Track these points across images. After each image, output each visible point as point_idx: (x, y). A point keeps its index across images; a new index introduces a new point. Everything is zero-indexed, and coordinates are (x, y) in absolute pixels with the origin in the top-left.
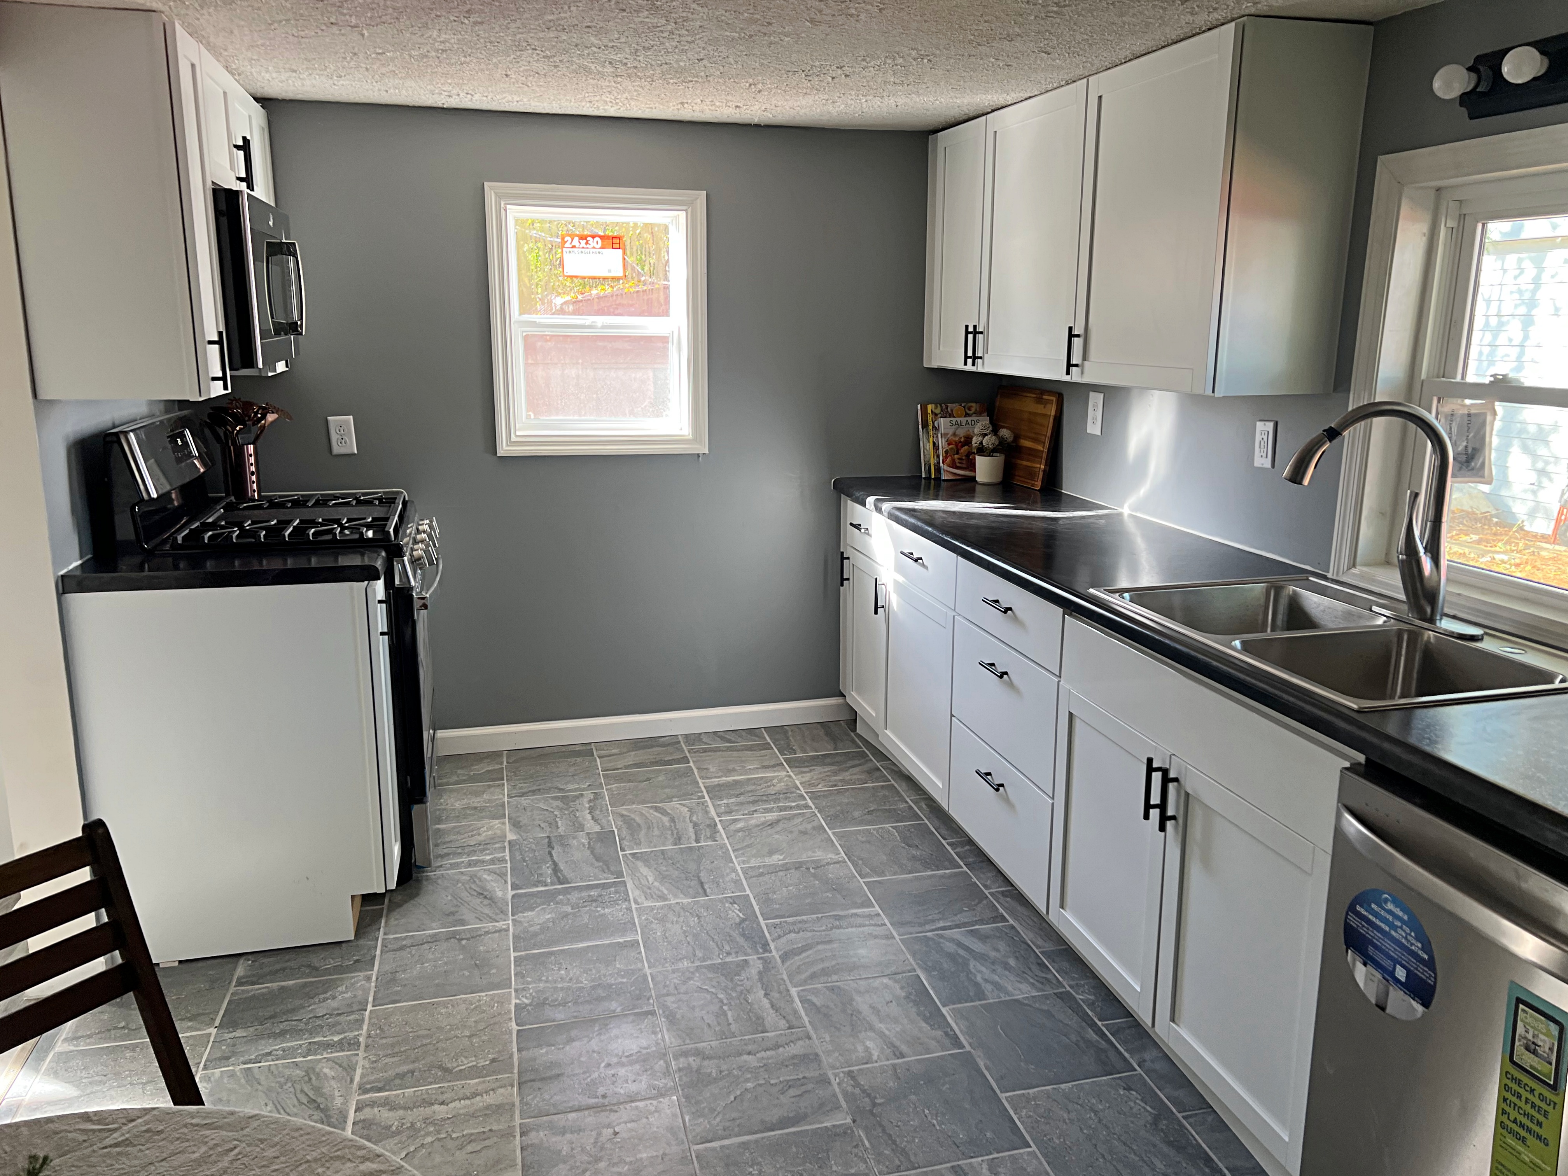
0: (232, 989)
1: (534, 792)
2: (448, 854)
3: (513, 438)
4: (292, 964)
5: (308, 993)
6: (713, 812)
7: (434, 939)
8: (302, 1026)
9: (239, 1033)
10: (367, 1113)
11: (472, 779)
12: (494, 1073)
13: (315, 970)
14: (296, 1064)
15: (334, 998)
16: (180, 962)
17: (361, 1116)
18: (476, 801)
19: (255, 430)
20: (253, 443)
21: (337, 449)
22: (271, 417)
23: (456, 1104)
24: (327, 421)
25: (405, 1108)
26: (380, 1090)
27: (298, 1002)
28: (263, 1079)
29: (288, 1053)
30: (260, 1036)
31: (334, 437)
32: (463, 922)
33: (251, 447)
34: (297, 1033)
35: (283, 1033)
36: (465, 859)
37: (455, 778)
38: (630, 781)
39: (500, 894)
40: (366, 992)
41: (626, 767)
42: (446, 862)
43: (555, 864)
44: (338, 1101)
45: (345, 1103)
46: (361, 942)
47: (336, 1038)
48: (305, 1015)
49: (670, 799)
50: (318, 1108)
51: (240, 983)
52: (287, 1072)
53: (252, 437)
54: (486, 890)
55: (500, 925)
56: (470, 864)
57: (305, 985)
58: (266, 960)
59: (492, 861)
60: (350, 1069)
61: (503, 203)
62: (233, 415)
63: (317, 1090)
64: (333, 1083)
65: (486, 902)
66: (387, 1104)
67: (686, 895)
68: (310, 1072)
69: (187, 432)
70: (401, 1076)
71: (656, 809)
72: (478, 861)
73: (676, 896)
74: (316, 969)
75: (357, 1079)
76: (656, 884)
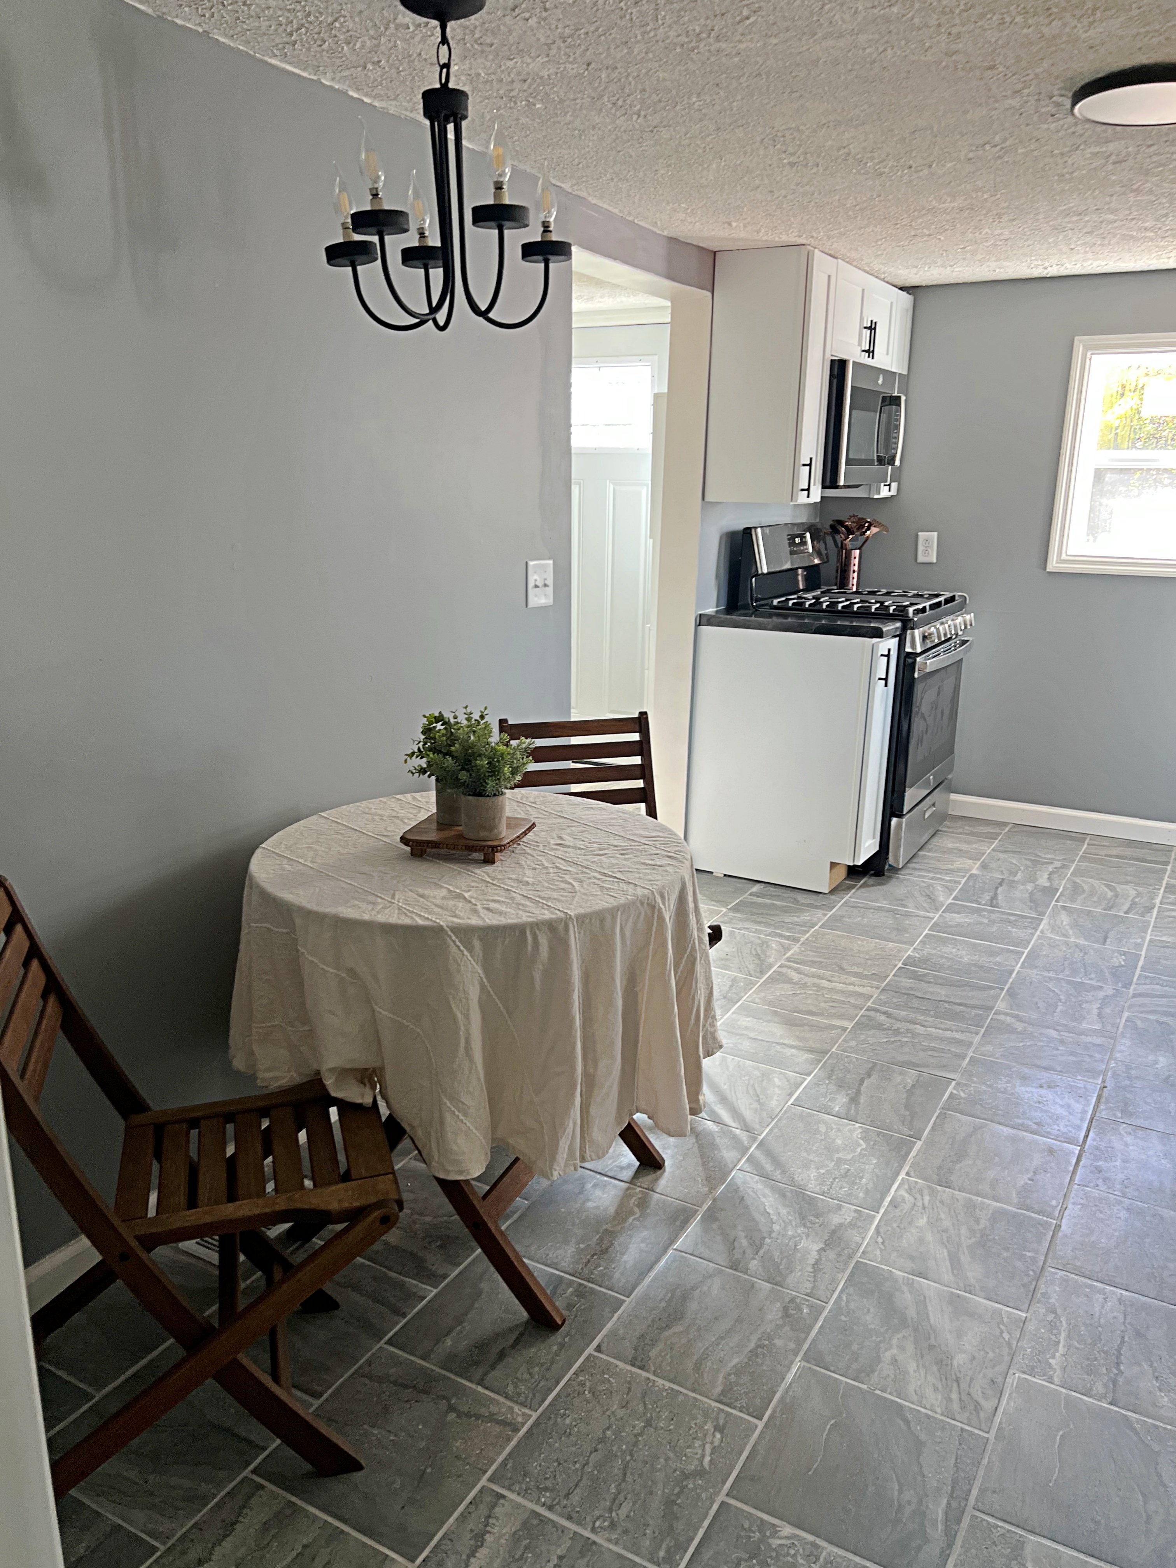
0: (746, 895)
1: (1014, 852)
2: (920, 869)
3: (1064, 557)
4: (785, 895)
5: (785, 910)
6: (1158, 900)
7: (880, 909)
8: (773, 923)
9: (738, 915)
10: (784, 970)
11: (972, 834)
12: (871, 979)
13: (796, 901)
14: (759, 938)
15: (799, 917)
16: (725, 875)
17: (780, 970)
18: (964, 847)
19: (862, 539)
20: (859, 549)
21: (921, 558)
22: (874, 530)
23: (837, 984)
24: (917, 536)
25: (806, 975)
26: (798, 963)
27: (777, 912)
28: (738, 938)
29: (756, 931)
30: (746, 920)
31: (921, 548)
32: (905, 906)
33: (858, 552)
34: (768, 925)
35: (760, 923)
36: (931, 875)
37: (960, 830)
38: (1103, 865)
39: (941, 899)
40: (820, 920)
41: (1106, 856)
42: (917, 873)
43: (996, 894)
44: (772, 960)
45: (776, 962)
46: (833, 897)
47: (788, 934)
48: (777, 919)
49: (1127, 883)
50: (759, 959)
51: (751, 895)
52: (753, 939)
53: (859, 543)
54: (933, 894)
55: (931, 915)
56: (932, 879)
57: (786, 906)
58: (772, 889)
59: (950, 881)
60: (787, 949)
61: (1089, 353)
62: (846, 527)
63: (764, 952)
64: (774, 952)
65: (929, 900)
66: (798, 971)
67: (1086, 939)
68: (764, 943)
69: (808, 535)
70: (814, 962)
71: (1108, 886)
72: (940, 878)
73: (1076, 938)
74: (798, 901)
75: (788, 955)
76: (1068, 927)
